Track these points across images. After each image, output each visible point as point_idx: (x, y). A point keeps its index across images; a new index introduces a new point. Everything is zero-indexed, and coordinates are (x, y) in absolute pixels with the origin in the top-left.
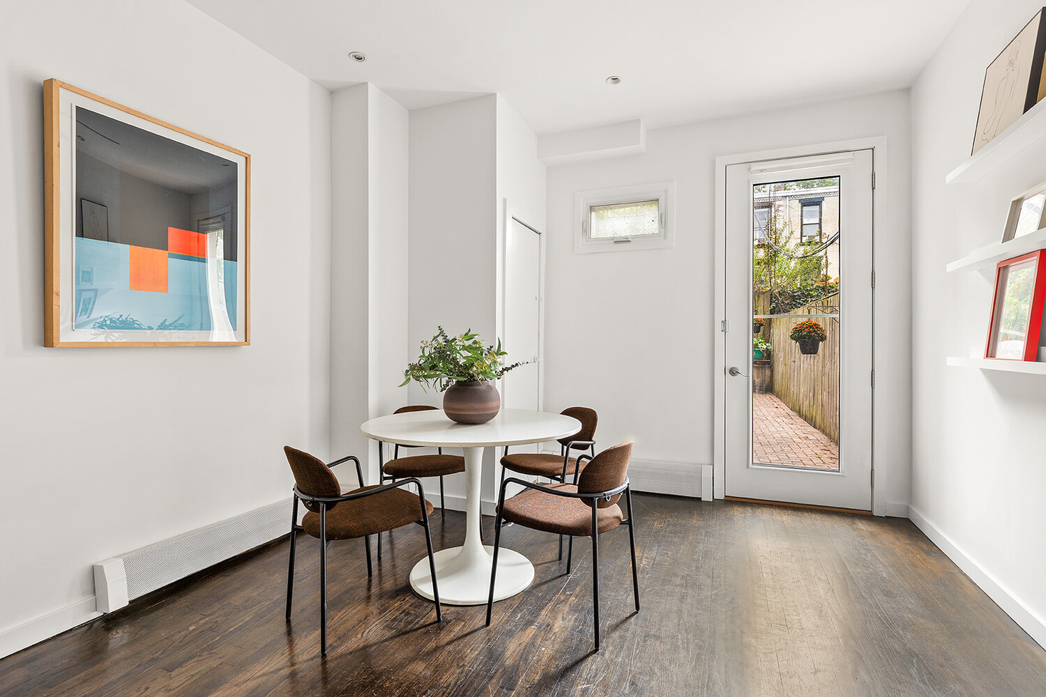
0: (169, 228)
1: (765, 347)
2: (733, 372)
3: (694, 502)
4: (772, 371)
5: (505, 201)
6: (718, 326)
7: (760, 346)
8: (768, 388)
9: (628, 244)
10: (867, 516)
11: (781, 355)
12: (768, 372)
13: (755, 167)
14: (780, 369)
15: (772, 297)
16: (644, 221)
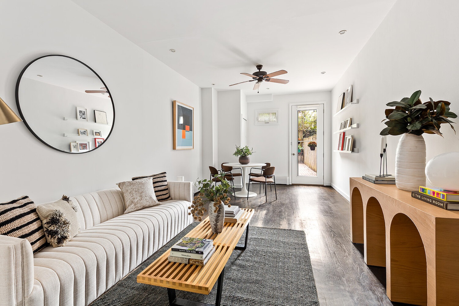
0: (186, 126)
1: (301, 148)
2: (294, 154)
3: (285, 185)
4: (304, 156)
5: (242, 114)
6: (290, 144)
7: (300, 148)
8: (302, 161)
9: (268, 124)
10: (323, 186)
11: (306, 151)
12: (302, 157)
13: (298, 107)
14: (306, 155)
15: (304, 132)
16: (273, 118)
